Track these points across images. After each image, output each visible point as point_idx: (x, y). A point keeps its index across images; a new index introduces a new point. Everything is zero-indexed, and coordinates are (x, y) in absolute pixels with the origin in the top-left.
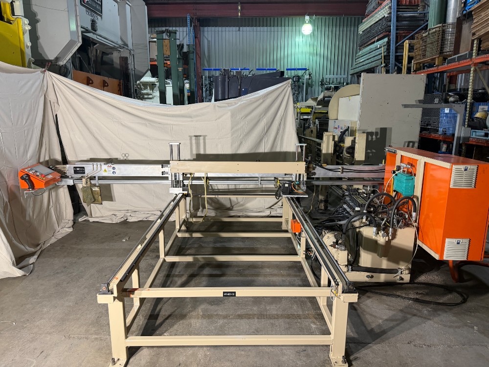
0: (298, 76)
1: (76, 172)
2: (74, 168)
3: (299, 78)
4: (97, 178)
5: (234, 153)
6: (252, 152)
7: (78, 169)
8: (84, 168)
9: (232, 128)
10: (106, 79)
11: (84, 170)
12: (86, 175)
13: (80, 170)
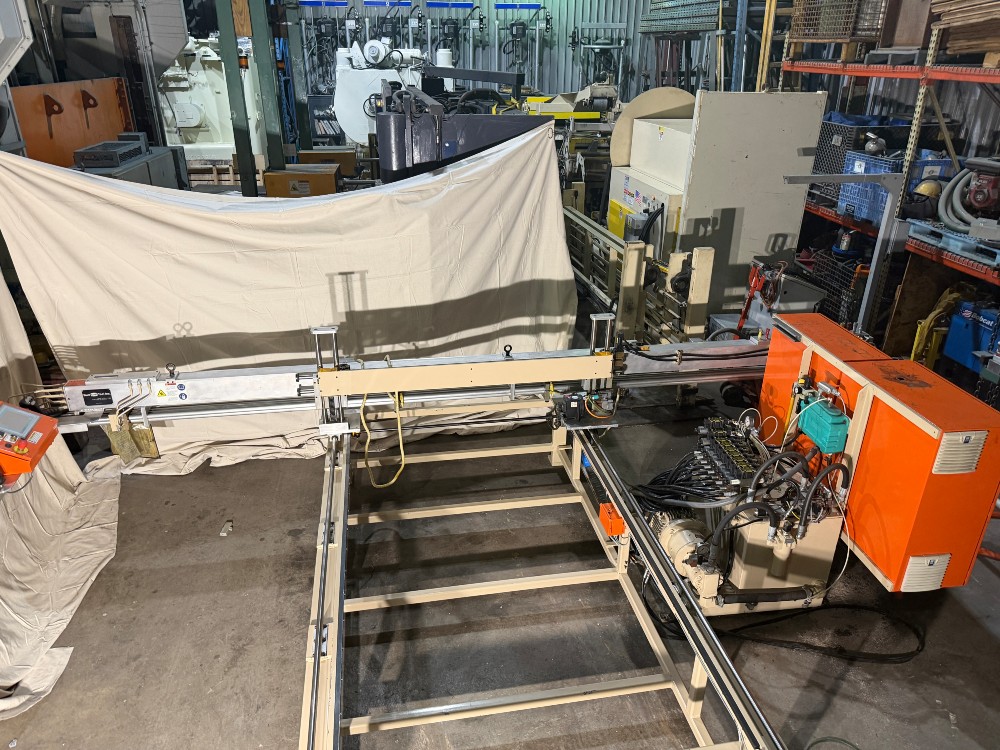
0: (522, 24)
1: (89, 401)
2: (84, 392)
3: (523, 26)
4: (143, 411)
5: (438, 300)
6: (476, 291)
7: (93, 395)
8: (108, 391)
9: (433, 249)
10: (87, 85)
11: (110, 396)
12: (114, 405)
13: (99, 396)
